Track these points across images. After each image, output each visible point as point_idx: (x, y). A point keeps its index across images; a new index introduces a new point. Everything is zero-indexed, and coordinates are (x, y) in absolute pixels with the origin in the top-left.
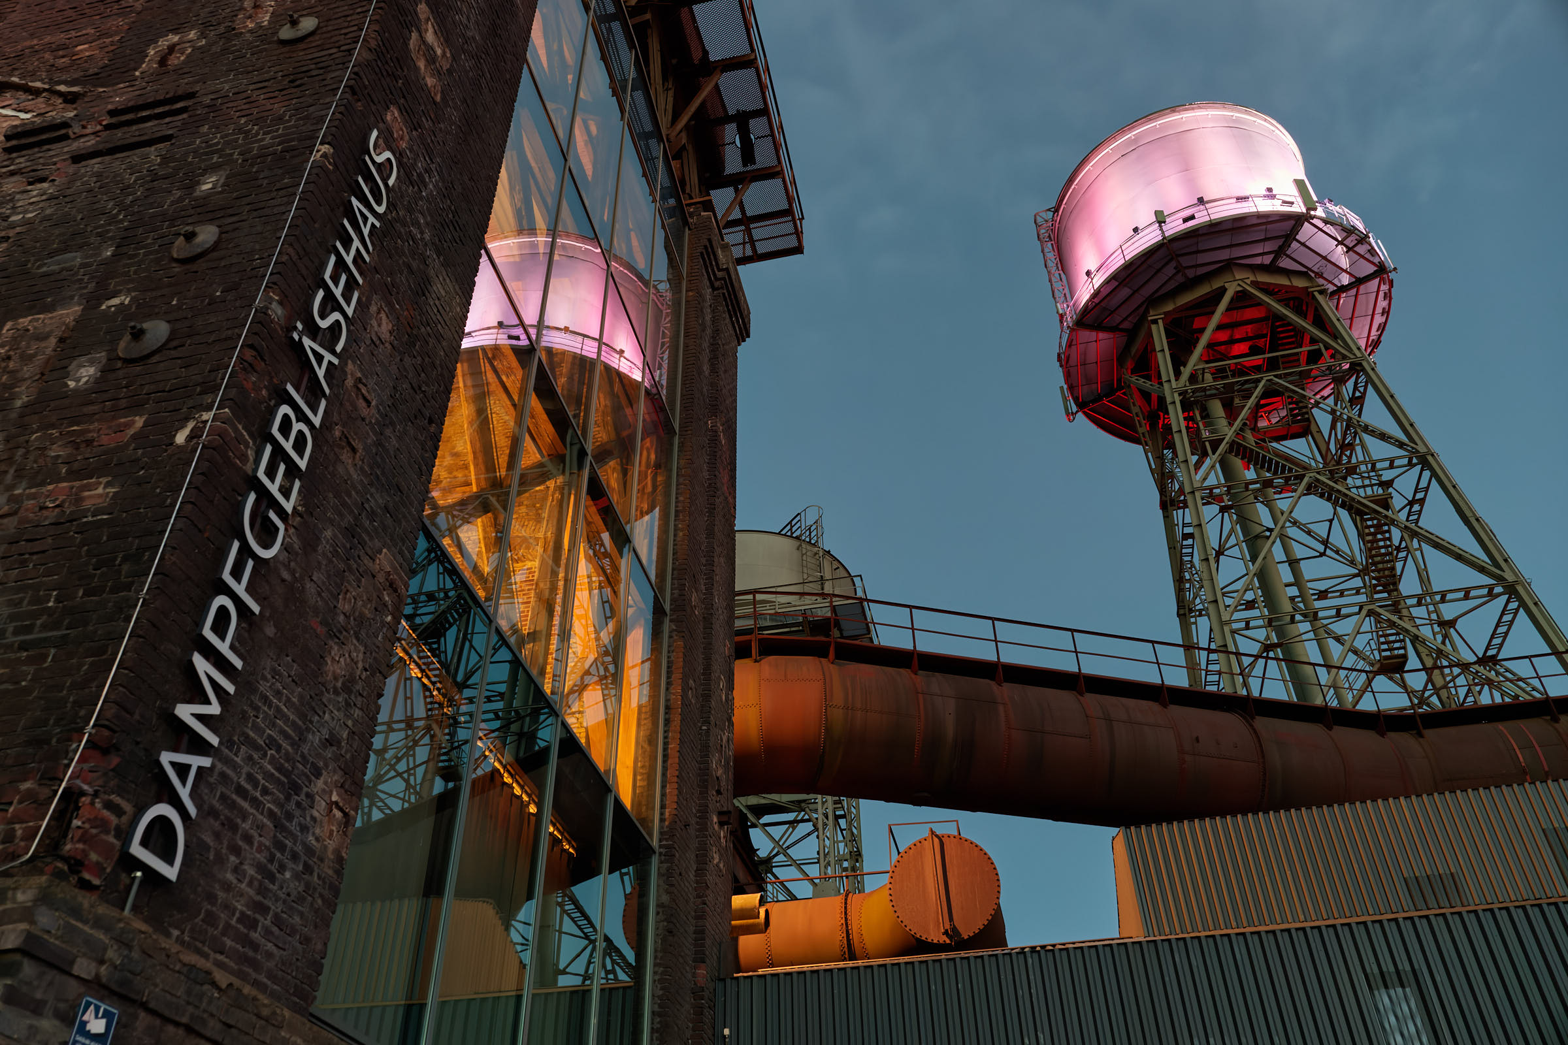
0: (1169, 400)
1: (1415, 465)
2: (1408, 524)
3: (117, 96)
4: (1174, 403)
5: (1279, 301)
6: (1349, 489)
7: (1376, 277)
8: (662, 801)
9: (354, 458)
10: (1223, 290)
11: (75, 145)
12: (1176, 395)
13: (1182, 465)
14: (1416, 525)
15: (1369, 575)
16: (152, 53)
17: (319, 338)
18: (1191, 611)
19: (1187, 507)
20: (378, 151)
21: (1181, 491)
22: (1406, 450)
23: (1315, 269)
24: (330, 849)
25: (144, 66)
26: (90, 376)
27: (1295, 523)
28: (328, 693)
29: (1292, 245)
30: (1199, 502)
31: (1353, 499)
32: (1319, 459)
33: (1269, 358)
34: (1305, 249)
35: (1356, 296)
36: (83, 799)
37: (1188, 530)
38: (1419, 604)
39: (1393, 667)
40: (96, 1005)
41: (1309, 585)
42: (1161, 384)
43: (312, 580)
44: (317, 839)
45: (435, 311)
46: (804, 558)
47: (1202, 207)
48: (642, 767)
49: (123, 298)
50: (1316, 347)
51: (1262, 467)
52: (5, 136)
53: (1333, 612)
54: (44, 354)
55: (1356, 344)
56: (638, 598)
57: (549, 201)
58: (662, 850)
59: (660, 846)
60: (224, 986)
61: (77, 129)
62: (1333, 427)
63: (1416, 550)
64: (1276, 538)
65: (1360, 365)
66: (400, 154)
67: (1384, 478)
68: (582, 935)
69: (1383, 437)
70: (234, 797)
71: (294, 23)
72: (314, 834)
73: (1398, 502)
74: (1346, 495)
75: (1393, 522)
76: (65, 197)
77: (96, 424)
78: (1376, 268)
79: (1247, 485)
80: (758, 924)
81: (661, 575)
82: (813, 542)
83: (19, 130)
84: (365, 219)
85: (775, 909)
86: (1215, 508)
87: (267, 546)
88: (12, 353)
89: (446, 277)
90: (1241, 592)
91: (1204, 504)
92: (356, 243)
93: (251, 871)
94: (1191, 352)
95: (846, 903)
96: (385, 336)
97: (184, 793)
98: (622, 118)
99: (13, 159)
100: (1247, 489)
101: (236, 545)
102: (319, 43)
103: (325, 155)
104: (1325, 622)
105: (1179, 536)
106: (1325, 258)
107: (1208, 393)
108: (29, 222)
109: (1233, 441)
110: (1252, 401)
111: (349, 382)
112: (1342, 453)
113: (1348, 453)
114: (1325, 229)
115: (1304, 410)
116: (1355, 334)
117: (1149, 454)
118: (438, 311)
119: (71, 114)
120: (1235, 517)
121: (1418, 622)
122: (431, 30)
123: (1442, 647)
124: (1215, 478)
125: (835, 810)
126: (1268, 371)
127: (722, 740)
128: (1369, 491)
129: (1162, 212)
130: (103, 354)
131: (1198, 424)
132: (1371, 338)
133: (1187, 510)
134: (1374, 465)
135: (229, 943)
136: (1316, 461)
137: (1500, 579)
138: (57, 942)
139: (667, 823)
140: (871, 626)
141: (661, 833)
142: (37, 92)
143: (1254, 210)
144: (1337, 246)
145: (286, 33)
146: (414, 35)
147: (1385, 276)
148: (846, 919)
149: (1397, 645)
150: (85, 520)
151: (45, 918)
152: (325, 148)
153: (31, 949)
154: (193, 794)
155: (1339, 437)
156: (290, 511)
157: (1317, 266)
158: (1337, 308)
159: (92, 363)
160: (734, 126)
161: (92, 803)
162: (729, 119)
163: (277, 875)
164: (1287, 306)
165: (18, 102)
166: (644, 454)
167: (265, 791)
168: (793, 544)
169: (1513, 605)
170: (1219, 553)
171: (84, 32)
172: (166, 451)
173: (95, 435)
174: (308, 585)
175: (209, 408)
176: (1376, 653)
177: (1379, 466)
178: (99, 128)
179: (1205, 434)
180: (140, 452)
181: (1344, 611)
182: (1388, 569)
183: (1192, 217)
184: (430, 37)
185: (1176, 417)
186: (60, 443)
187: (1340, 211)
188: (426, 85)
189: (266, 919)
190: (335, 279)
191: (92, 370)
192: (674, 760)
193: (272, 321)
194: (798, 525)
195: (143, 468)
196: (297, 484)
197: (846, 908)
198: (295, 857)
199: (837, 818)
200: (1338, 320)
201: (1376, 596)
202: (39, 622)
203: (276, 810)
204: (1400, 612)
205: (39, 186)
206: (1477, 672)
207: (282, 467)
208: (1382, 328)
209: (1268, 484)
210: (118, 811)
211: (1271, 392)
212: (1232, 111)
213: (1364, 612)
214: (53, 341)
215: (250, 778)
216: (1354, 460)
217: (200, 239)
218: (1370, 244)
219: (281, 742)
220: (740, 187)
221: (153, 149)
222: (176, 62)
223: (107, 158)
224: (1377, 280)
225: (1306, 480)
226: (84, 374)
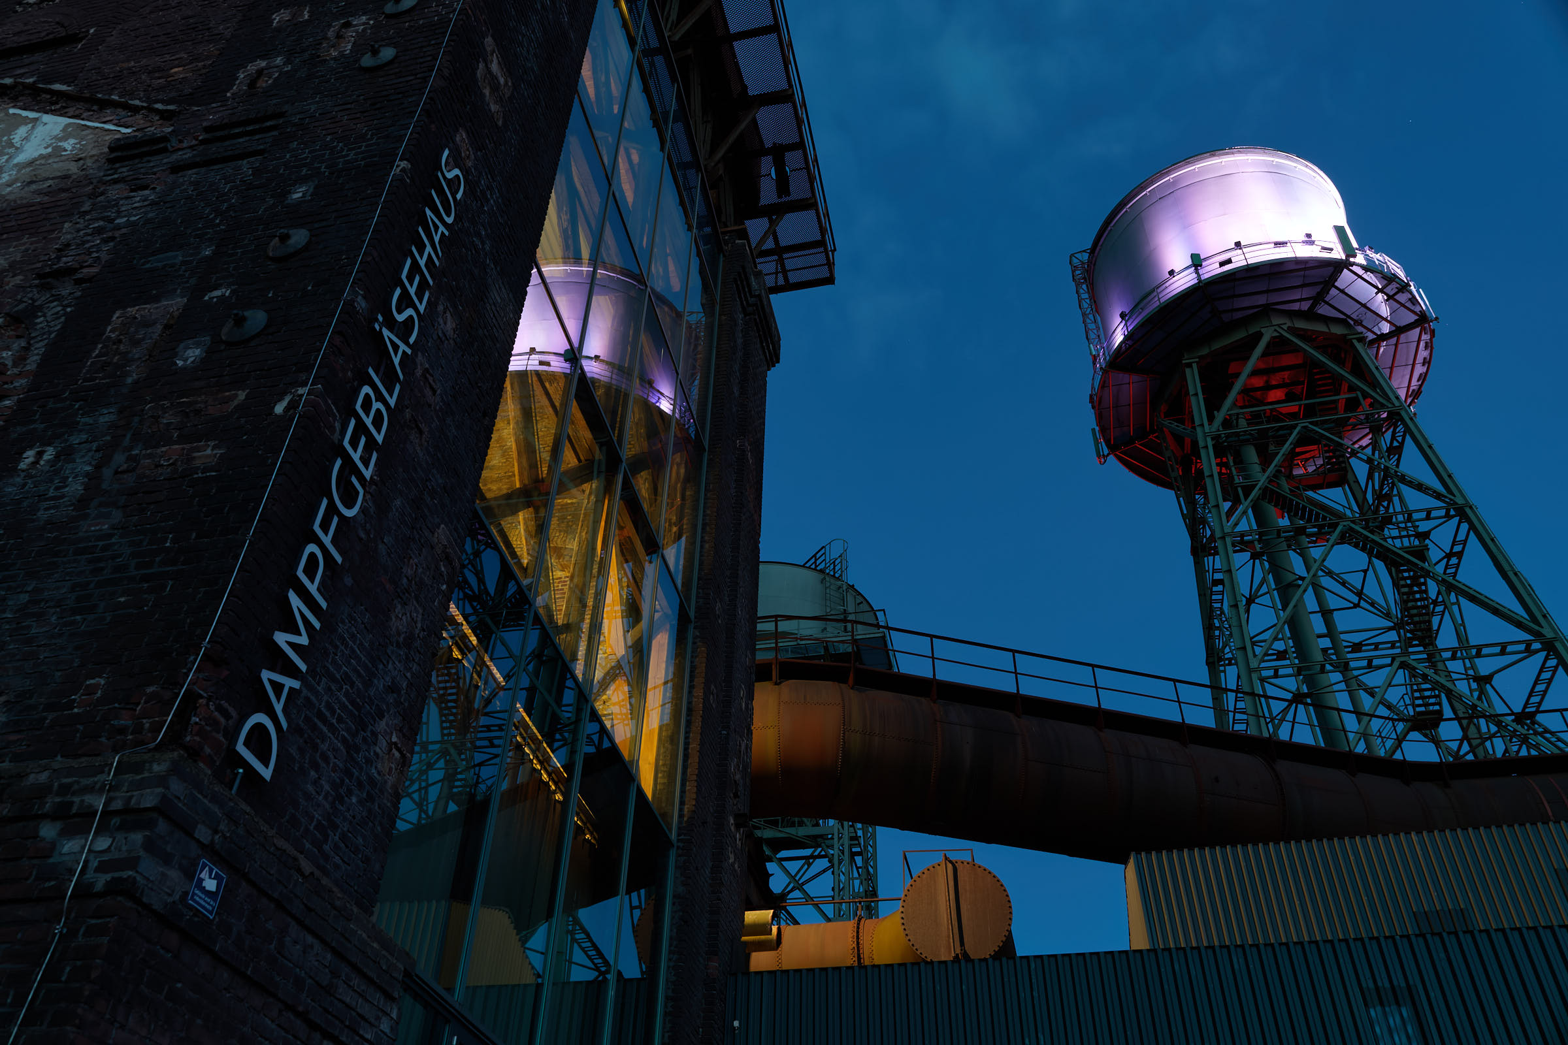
0: (1201, 444)
1: (1453, 517)
2: (1445, 577)
3: (210, 114)
4: (1206, 447)
5: (1316, 348)
6: (1385, 539)
7: (1417, 327)
8: (681, 797)
9: (421, 440)
10: (1259, 335)
11: (175, 157)
12: (1209, 439)
13: (1213, 510)
14: (1454, 579)
15: (1404, 629)
16: (242, 76)
17: (395, 331)
18: (1220, 659)
19: (1218, 554)
20: (448, 168)
21: (1212, 538)
22: (1444, 501)
23: (1354, 316)
24: (390, 783)
25: (235, 88)
26: (196, 356)
27: (1330, 573)
28: (392, 646)
29: (1331, 292)
30: (1230, 548)
31: (1388, 550)
32: (1356, 508)
33: (1305, 405)
34: (1345, 297)
35: (1396, 345)
36: (201, 701)
37: (1218, 576)
38: (1454, 658)
39: (1426, 723)
40: (210, 867)
41: (1342, 636)
42: (1194, 428)
43: (383, 542)
44: (379, 773)
45: (492, 316)
46: (828, 591)
47: (1239, 251)
48: (663, 765)
49: (224, 290)
50: (1354, 395)
51: (1296, 515)
52: (109, 148)
53: (1365, 663)
54: (151, 338)
55: (1394, 393)
56: (665, 603)
57: (593, 223)
58: (679, 844)
59: (678, 841)
60: (307, 874)
61: (174, 142)
62: (1370, 476)
63: (1453, 604)
64: (1308, 586)
65: (1399, 414)
66: (467, 172)
67: (1420, 530)
68: (593, 967)
69: (1420, 487)
70: (316, 720)
71: (375, 52)
72: (376, 768)
73: (1434, 554)
74: (1381, 545)
75: (1427, 574)
76: (165, 203)
77: (203, 397)
78: (1417, 317)
79: (1279, 531)
80: (771, 941)
81: (687, 583)
82: (837, 575)
83: (122, 142)
84: (436, 228)
85: (789, 931)
86: (1247, 555)
87: (349, 506)
88: (122, 337)
89: (501, 285)
90: (1269, 642)
91: (1235, 552)
92: (429, 249)
93: (327, 787)
94: (1225, 397)
95: (858, 928)
96: (450, 333)
97: (278, 708)
98: (662, 149)
99: (116, 169)
100: (1279, 536)
101: (325, 502)
102: (397, 70)
103: (403, 170)
104: (1356, 673)
105: (1209, 583)
106: (1364, 306)
107: (1241, 438)
108: (134, 224)
109: (1266, 487)
110: (1287, 447)
111: (419, 372)
112: (1380, 504)
113: (1385, 504)
114: (1365, 276)
115: (1341, 459)
116: (1395, 383)
117: (1181, 499)
118: (494, 315)
119: (170, 129)
120: (1267, 565)
121: (1454, 676)
122: (495, 61)
123: (1478, 703)
124: (1246, 523)
125: (851, 846)
126: (1305, 417)
127: (740, 746)
128: (1406, 542)
129: (1198, 255)
130: (208, 338)
131: (1231, 470)
132: (1412, 388)
133: (1217, 557)
134: (1410, 516)
135: (308, 845)
136: (1350, 508)
137: (1538, 635)
138: (184, 808)
139: (685, 819)
140: (891, 653)
141: (679, 828)
142: (135, 110)
143: (1291, 255)
144: (1377, 293)
145: (367, 61)
146: (481, 65)
147: (1426, 325)
148: (858, 943)
149: (1432, 700)
150: (196, 476)
151: (177, 787)
152: (404, 164)
153: (164, 809)
154: (285, 710)
155: (1377, 487)
156: (368, 477)
157: (1357, 313)
158: (1376, 358)
159: (197, 345)
160: (770, 158)
161: (207, 705)
162: (765, 152)
163: (346, 798)
164: (1324, 353)
165: (118, 118)
166: (675, 469)
167: (340, 720)
168: (818, 577)
169: (1552, 662)
170: (1250, 601)
171: (177, 56)
172: (266, 420)
173: (202, 406)
174: (381, 546)
175: (304, 384)
176: (1410, 708)
177: (1415, 516)
178: (194, 142)
179: (1238, 480)
180: (243, 420)
181: (1375, 662)
182: (1424, 622)
183: (1229, 261)
184: (495, 67)
185: (1209, 462)
186: (171, 413)
187: (1381, 259)
188: (490, 110)
189: (335, 835)
190: (411, 279)
191: (198, 352)
192: (694, 759)
193: (358, 312)
194: (823, 558)
195: (246, 434)
196: (375, 456)
197: (858, 932)
198: (360, 785)
199: (853, 855)
200: (1377, 368)
201: (1411, 650)
202: (157, 559)
203: (348, 738)
204: (1435, 666)
205: (141, 193)
206: (1515, 730)
207: (363, 440)
208: (1423, 378)
209: (1301, 531)
210: (227, 716)
211: (1306, 439)
212: (1273, 156)
213: (1396, 664)
214: (159, 328)
215: (329, 706)
216: (1391, 510)
217: (292, 241)
218: (1411, 293)
219: (354, 679)
220: (774, 217)
221: (245, 162)
222: (264, 85)
223: (203, 170)
224: (1418, 330)
225: (1340, 528)
226: (191, 355)
